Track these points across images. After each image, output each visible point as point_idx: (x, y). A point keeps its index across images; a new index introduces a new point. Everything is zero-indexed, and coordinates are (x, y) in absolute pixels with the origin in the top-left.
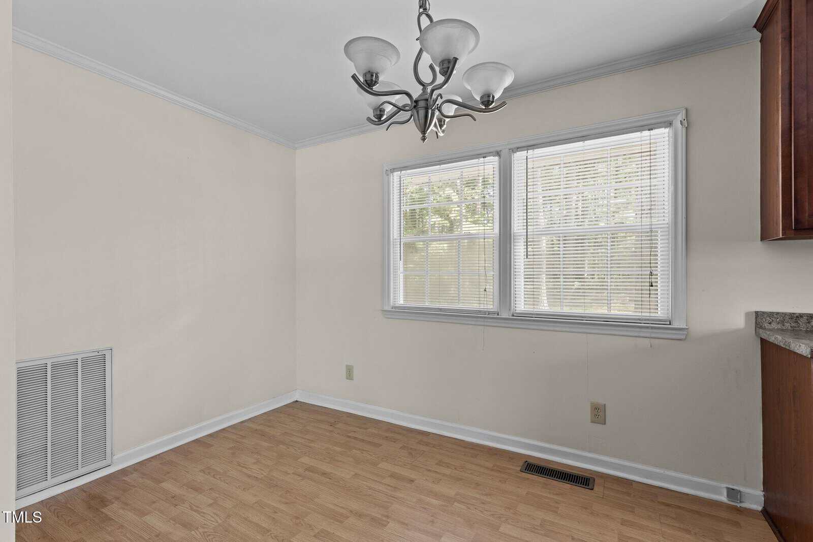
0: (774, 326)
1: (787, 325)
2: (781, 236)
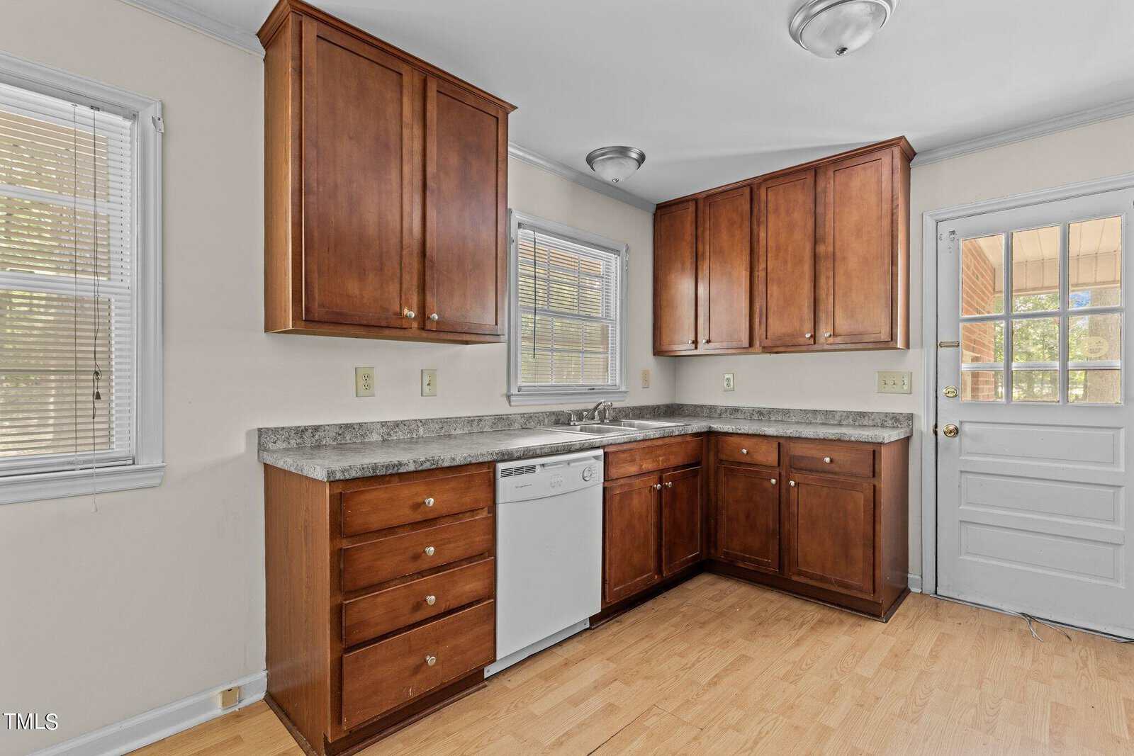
0: (280, 445)
1: (293, 442)
2: (291, 327)
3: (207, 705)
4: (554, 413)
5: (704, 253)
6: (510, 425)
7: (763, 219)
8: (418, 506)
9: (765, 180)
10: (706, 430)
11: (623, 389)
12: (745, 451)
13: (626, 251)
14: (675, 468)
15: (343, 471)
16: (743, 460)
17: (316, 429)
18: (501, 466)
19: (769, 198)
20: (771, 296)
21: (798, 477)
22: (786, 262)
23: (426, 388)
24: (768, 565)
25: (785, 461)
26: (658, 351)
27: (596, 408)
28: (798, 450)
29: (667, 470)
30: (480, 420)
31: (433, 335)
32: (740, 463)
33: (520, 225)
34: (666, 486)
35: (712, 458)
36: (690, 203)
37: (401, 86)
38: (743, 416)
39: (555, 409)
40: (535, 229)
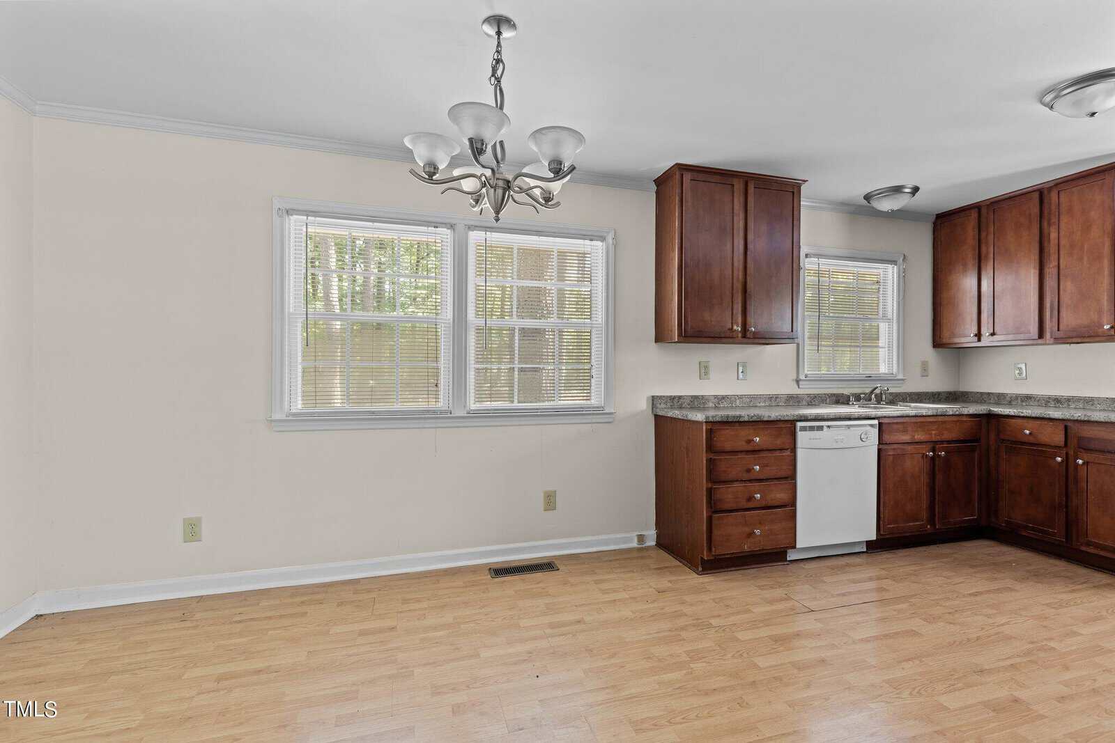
0: (662, 405)
1: (668, 404)
2: (676, 340)
3: (630, 540)
4: (834, 394)
5: (988, 253)
6: (799, 402)
7: (1054, 220)
8: (750, 441)
9: (1056, 185)
10: (985, 412)
11: (900, 377)
12: (1027, 432)
13: (903, 260)
14: (949, 442)
15: (713, 417)
16: (1025, 440)
17: (680, 397)
18: (799, 424)
19: (1061, 199)
20: (1065, 291)
21: (1088, 457)
22: (1081, 259)
23: (741, 376)
24: (1053, 535)
25: (1073, 443)
26: (938, 343)
27: (872, 392)
28: (1087, 432)
29: (942, 442)
30: (776, 398)
31: (750, 341)
32: (1023, 443)
33: (807, 256)
34: (939, 456)
35: (993, 436)
36: (973, 211)
37: (733, 192)
38: (1036, 403)
39: (835, 391)
40: (819, 256)
